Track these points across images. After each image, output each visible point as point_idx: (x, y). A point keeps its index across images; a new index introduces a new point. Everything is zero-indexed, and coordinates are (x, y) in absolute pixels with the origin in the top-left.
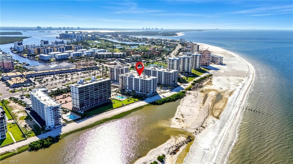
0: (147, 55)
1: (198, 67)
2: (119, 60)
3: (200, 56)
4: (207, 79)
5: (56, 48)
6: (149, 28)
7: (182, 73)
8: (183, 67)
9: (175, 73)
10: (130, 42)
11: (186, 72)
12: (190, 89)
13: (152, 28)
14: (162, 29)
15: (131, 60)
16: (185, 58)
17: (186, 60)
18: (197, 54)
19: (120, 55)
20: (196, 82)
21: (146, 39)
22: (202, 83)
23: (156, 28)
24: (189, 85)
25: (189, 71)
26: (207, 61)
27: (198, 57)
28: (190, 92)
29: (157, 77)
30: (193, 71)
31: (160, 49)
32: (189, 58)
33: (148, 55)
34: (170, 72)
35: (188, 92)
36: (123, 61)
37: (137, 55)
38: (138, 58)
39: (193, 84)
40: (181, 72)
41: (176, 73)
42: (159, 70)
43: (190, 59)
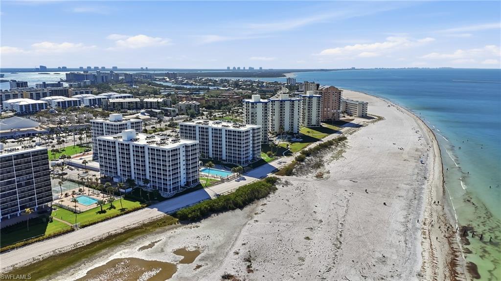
0: (214, 103)
1: (314, 122)
2: (147, 112)
3: (319, 97)
4: (333, 147)
5: (29, 93)
6: (239, 68)
7: (278, 135)
8: (282, 120)
9: (254, 133)
10: (194, 85)
11: (287, 133)
12: (288, 172)
13: (244, 68)
14: (261, 68)
15: (174, 111)
16: (285, 101)
17: (287, 105)
18: (312, 95)
19: (158, 102)
20: (307, 154)
21: (228, 81)
22: (322, 157)
23: (250, 68)
24: (288, 160)
25: (295, 131)
26: (335, 111)
27: (315, 101)
28: (289, 178)
29: (197, 142)
30: (304, 130)
31: (246, 94)
32: (293, 101)
33: (217, 103)
34: (242, 129)
35: (284, 178)
36: (156, 113)
37: (190, 103)
38: (193, 107)
39: (300, 160)
40: (276, 133)
41: (256, 131)
42: (216, 126)
43: (296, 103)
